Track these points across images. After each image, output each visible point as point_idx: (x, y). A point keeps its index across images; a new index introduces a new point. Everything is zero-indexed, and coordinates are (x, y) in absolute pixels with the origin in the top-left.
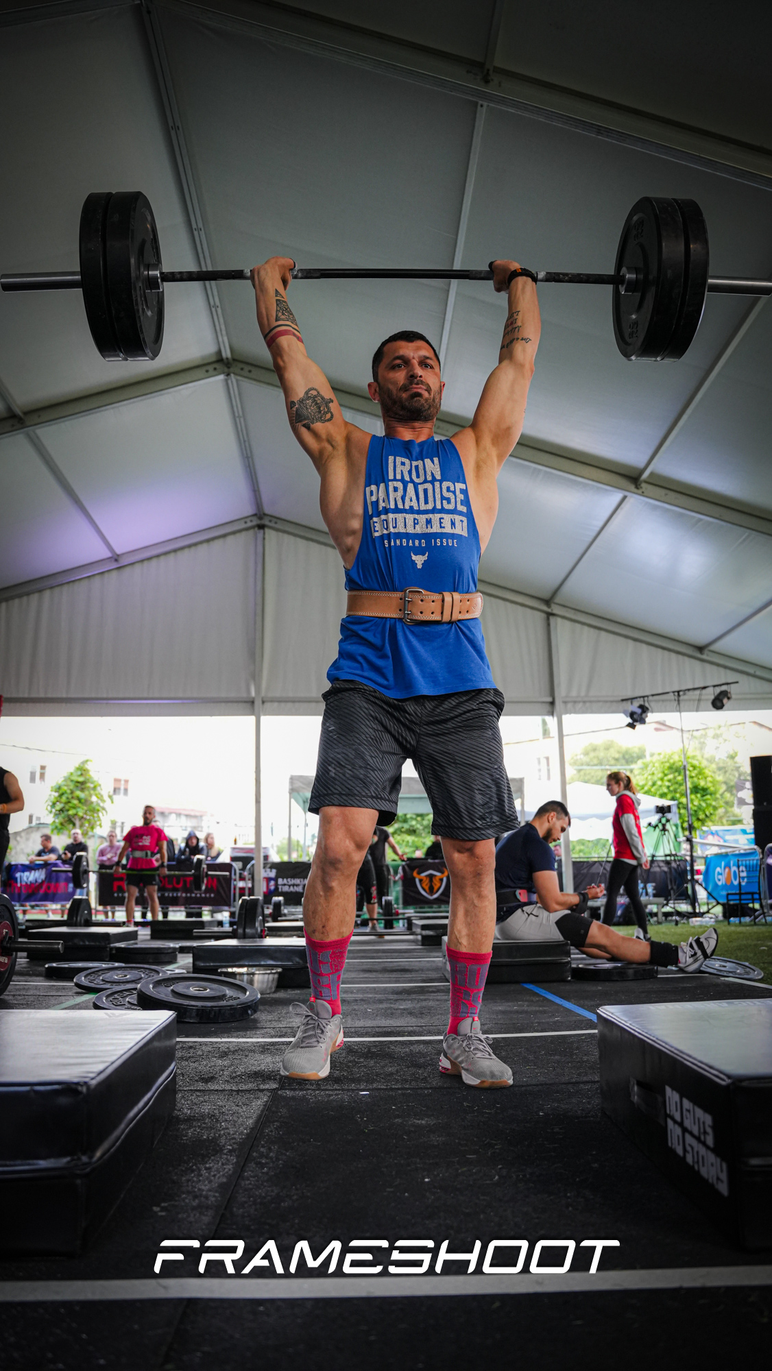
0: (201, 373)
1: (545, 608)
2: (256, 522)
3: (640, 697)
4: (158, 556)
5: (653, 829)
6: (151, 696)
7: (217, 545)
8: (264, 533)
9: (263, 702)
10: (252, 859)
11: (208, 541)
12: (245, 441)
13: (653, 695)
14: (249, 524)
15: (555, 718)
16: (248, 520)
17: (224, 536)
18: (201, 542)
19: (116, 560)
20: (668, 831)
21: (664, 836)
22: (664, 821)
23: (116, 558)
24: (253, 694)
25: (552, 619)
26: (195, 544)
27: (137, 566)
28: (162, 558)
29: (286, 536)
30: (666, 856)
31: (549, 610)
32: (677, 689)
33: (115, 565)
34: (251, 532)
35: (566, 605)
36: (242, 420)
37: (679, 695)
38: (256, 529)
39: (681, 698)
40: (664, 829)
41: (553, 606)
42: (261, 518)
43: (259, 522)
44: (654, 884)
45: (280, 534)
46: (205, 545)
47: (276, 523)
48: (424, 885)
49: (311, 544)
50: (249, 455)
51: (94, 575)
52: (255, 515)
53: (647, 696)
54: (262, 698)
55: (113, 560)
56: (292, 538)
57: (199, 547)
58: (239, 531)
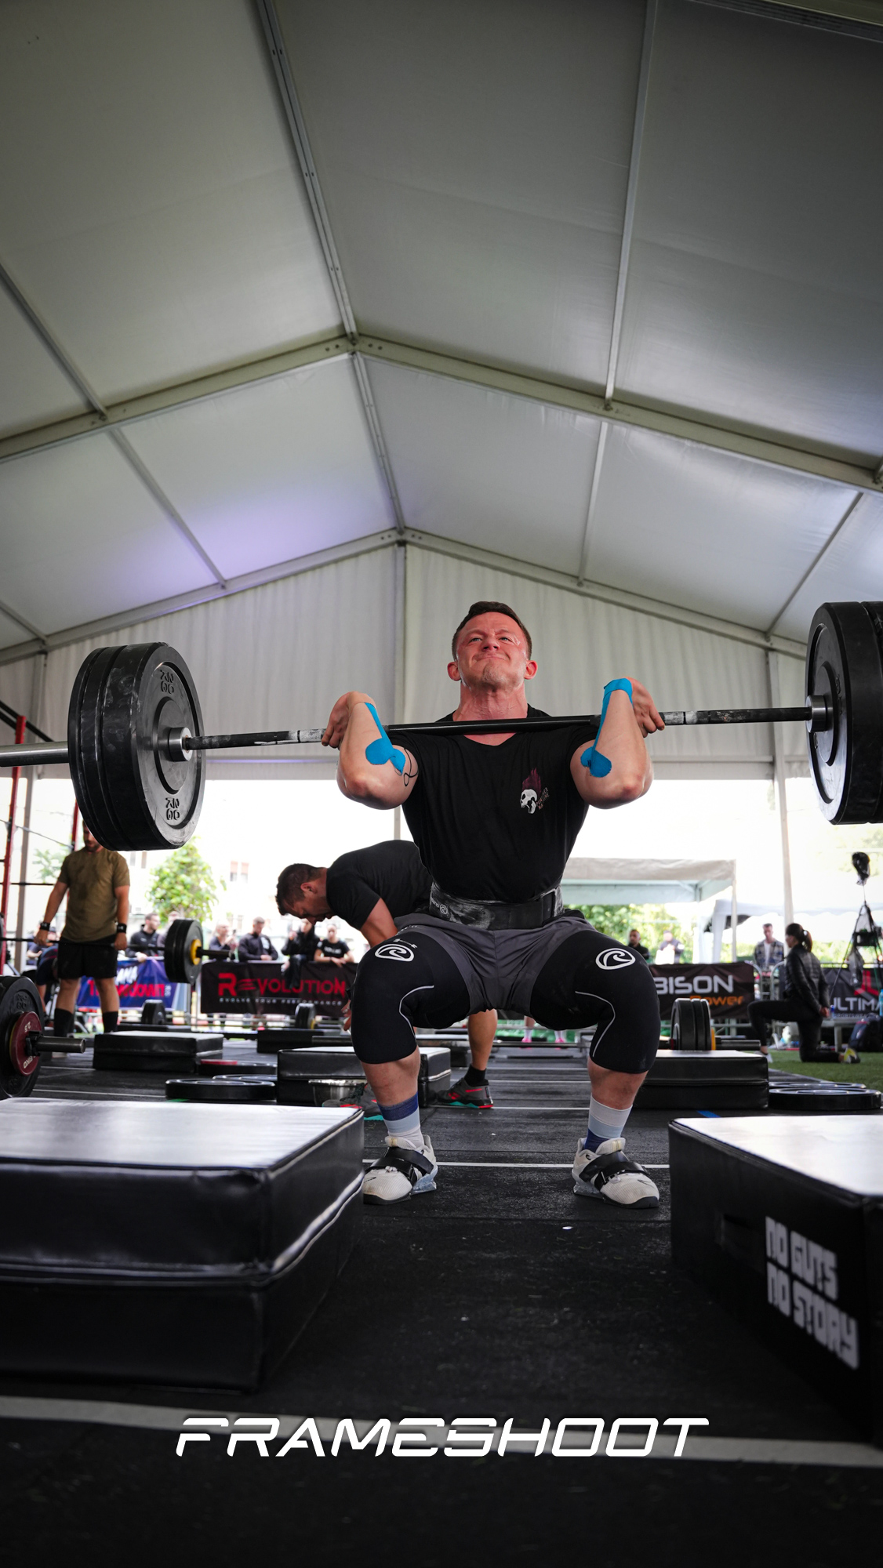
0: (321, 349)
1: (763, 642)
2: (395, 537)
4: (274, 581)
7: (347, 565)
8: (406, 551)
11: (336, 561)
12: (377, 436)
14: (387, 540)
15: (776, 783)
16: (385, 535)
17: (356, 555)
18: (327, 564)
19: (223, 587)
23: (222, 584)
25: (771, 654)
26: (321, 566)
27: (250, 594)
28: (280, 584)
29: (433, 554)
31: (768, 645)
33: (222, 594)
34: (390, 549)
35: (789, 637)
36: (373, 409)
38: (396, 546)
41: (773, 639)
42: (401, 533)
43: (399, 538)
45: (426, 552)
46: (333, 567)
47: (420, 538)
49: (464, 563)
50: (384, 453)
51: (196, 606)
52: (394, 528)
55: (220, 586)
56: (440, 556)
57: (325, 569)
58: (375, 549)
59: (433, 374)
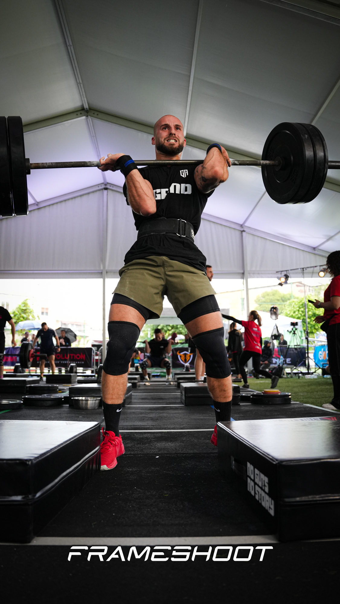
0: (74, 115)
1: (240, 228)
2: (103, 187)
3: (285, 271)
4: (57, 203)
5: (289, 333)
6: (54, 269)
7: (85, 197)
8: (107, 192)
9: (107, 272)
10: (101, 346)
11: (81, 196)
12: (96, 148)
13: (291, 270)
14: (101, 188)
15: (245, 280)
16: (100, 186)
17: (88, 193)
18: (77, 197)
19: (37, 205)
20: (296, 334)
21: (294, 337)
22: (294, 329)
24: (102, 268)
25: (244, 233)
26: (75, 198)
27: (47, 208)
28: (59, 204)
29: (118, 193)
30: (295, 346)
31: (242, 229)
32: (303, 267)
33: (36, 207)
34: (102, 191)
35: (250, 227)
36: (95, 137)
37: (303, 270)
38: (104, 190)
39: (304, 271)
40: (294, 333)
41: (244, 227)
42: (106, 185)
43: (105, 187)
44: (290, 359)
45: (115, 192)
46: (79, 198)
47: (113, 187)
48: (182, 358)
52: (103, 183)
53: (288, 270)
54: (106, 270)
56: (120, 194)
57: (77, 199)
58: (96, 191)
59: (118, 125)
